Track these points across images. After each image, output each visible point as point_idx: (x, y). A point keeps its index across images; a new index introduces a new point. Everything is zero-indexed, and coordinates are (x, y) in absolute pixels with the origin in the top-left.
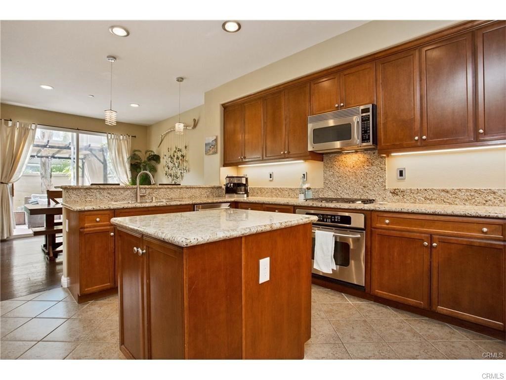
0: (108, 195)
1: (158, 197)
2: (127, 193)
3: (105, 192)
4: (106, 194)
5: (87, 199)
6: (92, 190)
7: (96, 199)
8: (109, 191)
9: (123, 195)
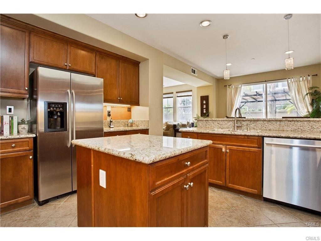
0: (218, 125)
1: (255, 127)
2: (230, 123)
3: (216, 122)
4: (216, 124)
5: (207, 126)
6: (209, 121)
7: (211, 126)
8: (218, 122)
9: (227, 125)
